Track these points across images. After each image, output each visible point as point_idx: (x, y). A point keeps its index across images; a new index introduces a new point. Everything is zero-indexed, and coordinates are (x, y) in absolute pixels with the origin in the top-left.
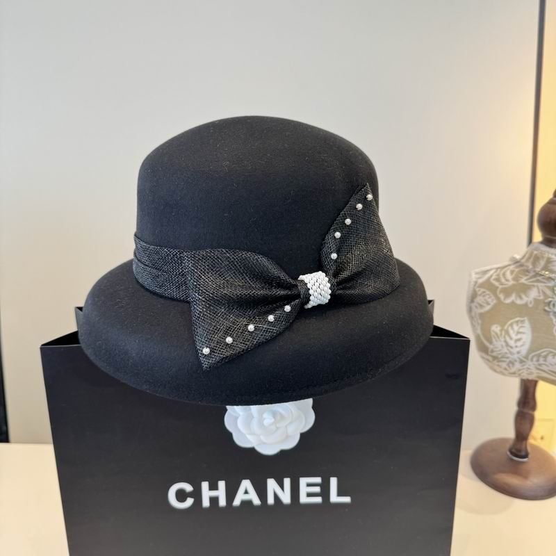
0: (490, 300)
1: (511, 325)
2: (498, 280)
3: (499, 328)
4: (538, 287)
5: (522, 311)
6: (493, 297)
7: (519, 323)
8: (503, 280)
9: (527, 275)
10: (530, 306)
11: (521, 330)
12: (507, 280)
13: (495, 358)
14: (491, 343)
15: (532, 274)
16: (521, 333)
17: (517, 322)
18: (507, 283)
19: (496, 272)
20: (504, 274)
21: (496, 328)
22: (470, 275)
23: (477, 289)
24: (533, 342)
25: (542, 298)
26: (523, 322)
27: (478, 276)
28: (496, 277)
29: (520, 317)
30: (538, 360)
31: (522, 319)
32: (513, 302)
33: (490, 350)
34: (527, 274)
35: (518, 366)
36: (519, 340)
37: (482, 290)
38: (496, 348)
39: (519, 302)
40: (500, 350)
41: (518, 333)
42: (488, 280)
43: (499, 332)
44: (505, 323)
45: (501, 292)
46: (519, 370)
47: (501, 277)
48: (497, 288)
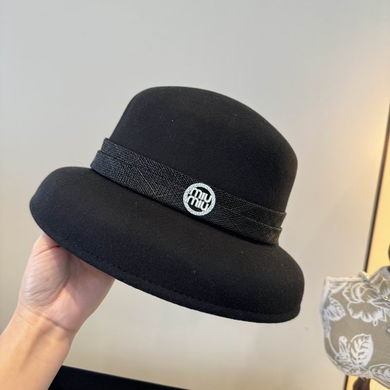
0: (340, 312)
1: (357, 339)
2: (349, 294)
3: (346, 340)
4: (383, 310)
5: (367, 328)
6: (343, 310)
7: (364, 338)
8: (353, 296)
9: (374, 298)
10: (375, 325)
11: (365, 345)
12: (357, 297)
13: (340, 364)
14: (338, 351)
16: (364, 347)
17: (362, 337)
18: (356, 300)
19: (347, 285)
20: (354, 291)
21: (343, 340)
22: (325, 283)
23: (331, 299)
24: (374, 356)
25: (386, 320)
26: (367, 338)
27: (332, 286)
28: (347, 291)
29: (365, 334)
30: (376, 371)
31: (366, 335)
32: (360, 319)
33: (336, 357)
34: (375, 296)
35: (358, 372)
36: (362, 353)
37: (335, 300)
38: (342, 356)
39: (365, 320)
40: (345, 359)
41: (362, 347)
42: (340, 293)
43: (345, 345)
44: (352, 337)
45: (351, 307)
47: (352, 292)
48: (348, 302)
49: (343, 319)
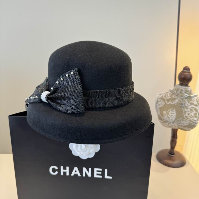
0: (162, 103)
1: (170, 111)
2: (165, 97)
4: (178, 99)
5: (173, 106)
6: (164, 102)
8: (167, 97)
9: (174, 95)
10: (176, 105)
11: (173, 112)
12: (168, 97)
13: (164, 122)
14: (163, 117)
15: (176, 94)
17: (171, 110)
19: (164, 94)
20: (167, 95)
21: (164, 112)
22: (156, 95)
23: (158, 100)
24: (176, 116)
25: (179, 102)
26: (173, 110)
27: (159, 95)
29: (172, 108)
30: (178, 122)
32: (170, 104)
33: (163, 119)
35: (171, 124)
36: (172, 116)
37: (160, 100)
38: (165, 118)
39: (172, 103)
40: (166, 119)
41: (172, 113)
42: (162, 97)
43: (166, 113)
44: (168, 110)
45: (166, 100)
46: (172, 126)
49: (164, 105)
